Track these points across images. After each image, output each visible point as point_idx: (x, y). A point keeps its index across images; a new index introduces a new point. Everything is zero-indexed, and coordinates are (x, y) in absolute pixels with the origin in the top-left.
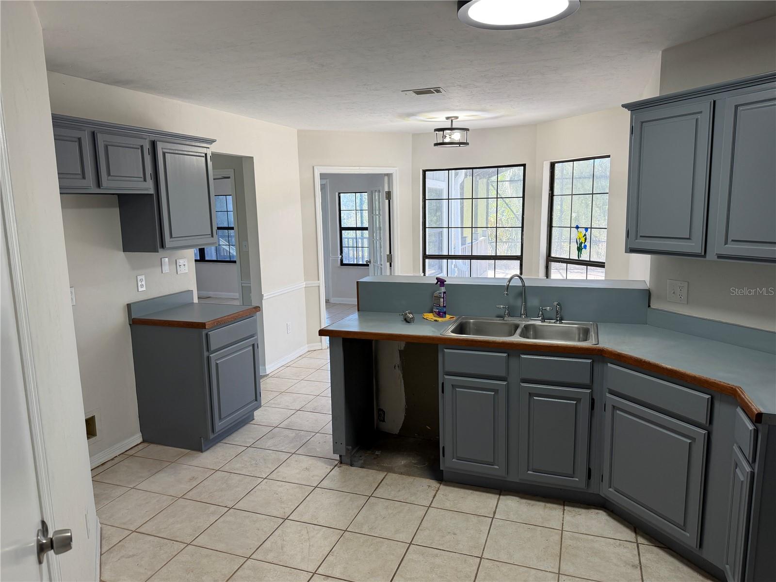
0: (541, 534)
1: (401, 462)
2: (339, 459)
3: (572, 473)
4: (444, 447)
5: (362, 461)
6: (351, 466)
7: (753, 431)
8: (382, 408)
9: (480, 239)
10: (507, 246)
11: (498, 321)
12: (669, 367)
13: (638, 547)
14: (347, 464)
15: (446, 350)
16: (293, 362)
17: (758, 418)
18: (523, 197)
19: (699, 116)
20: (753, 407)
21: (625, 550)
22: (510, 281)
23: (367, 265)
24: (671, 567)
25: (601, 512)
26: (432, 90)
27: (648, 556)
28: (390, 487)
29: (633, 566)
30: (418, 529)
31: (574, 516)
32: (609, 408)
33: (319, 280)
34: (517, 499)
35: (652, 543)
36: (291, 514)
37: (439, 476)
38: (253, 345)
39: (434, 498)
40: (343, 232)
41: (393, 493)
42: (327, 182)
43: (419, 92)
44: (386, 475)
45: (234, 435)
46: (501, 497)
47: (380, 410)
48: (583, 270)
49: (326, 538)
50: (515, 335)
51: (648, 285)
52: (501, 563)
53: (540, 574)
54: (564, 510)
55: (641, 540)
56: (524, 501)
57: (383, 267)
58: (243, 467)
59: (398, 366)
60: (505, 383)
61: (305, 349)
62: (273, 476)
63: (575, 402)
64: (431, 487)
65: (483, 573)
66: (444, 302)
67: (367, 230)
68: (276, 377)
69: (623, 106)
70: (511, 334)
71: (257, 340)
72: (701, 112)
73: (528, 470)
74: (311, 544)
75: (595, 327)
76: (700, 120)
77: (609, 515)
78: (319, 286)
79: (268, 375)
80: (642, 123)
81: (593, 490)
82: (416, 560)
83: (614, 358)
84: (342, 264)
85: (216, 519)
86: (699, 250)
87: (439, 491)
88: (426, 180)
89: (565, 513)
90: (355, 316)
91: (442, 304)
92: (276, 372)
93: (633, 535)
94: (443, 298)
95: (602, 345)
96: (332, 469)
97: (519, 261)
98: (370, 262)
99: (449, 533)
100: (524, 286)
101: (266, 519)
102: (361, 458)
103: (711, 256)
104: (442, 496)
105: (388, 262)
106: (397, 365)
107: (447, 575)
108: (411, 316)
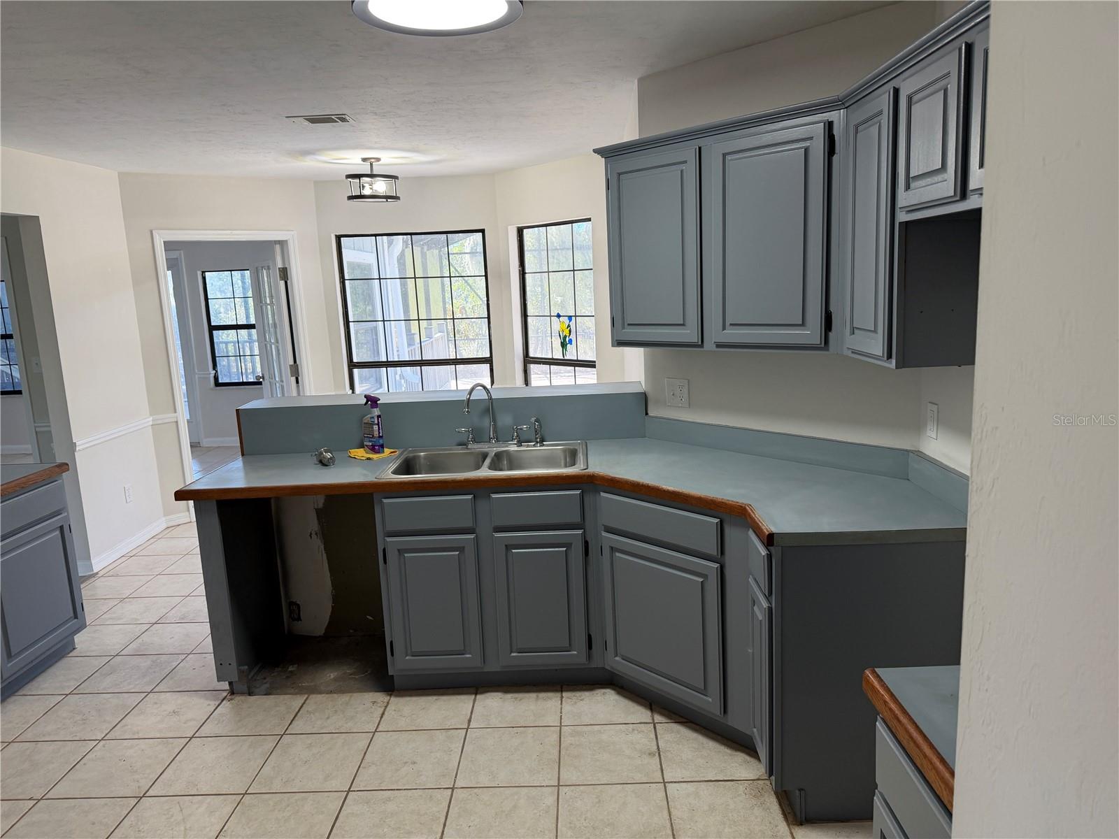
0: (533, 737)
1: (330, 676)
2: (228, 688)
3: (568, 645)
4: (391, 643)
5: (267, 685)
6: (250, 695)
7: (766, 557)
8: (294, 601)
9: (436, 336)
10: (476, 345)
11: (460, 450)
12: (671, 488)
13: (655, 728)
14: (242, 694)
15: (385, 501)
16: (141, 548)
17: (770, 540)
18: (486, 276)
19: (683, 167)
20: (763, 528)
21: (640, 735)
22: (470, 393)
23: (260, 383)
24: (694, 745)
25: (608, 691)
26: (333, 117)
27: (668, 737)
28: (314, 714)
29: (650, 754)
30: (359, 767)
31: (576, 703)
32: (606, 551)
33: (175, 412)
34: (499, 695)
35: (671, 719)
36: (151, 787)
37: (389, 685)
38: (61, 528)
39: (381, 717)
40: (215, 333)
41: (319, 722)
42: (180, 255)
43: (314, 120)
44: (307, 699)
45: (40, 679)
46: (478, 696)
47: (291, 604)
48: (570, 372)
49: (212, 812)
50: (482, 468)
51: (643, 387)
52: (481, 789)
53: (534, 792)
54: (562, 697)
55: (658, 718)
56: (509, 696)
57: (285, 384)
58: (58, 728)
59: (316, 534)
60: (472, 536)
61: (161, 524)
62: (116, 733)
63: (565, 549)
64: (378, 703)
65: (456, 808)
66: (379, 429)
67: (255, 328)
68: (112, 576)
69: (595, 151)
70: (478, 467)
71: (67, 518)
72: (685, 162)
73: (511, 652)
74: (188, 826)
75: (584, 447)
76: (684, 171)
77: (619, 693)
78: (177, 422)
79: (97, 573)
80: (619, 174)
81: (596, 663)
82: (359, 812)
83: (606, 484)
84: (217, 384)
85: (13, 823)
86: (695, 338)
87: (389, 706)
88: (343, 250)
89: (563, 702)
90: (238, 463)
91: (376, 434)
92: (111, 567)
93: (649, 713)
94: (378, 424)
95: (591, 470)
96: (219, 705)
97: (488, 365)
98: (263, 378)
99: (406, 763)
100: (491, 398)
101: (106, 804)
102: (265, 681)
103: (709, 345)
104: (393, 713)
105: (292, 376)
106: (313, 533)
107: (406, 824)
108: (329, 455)
